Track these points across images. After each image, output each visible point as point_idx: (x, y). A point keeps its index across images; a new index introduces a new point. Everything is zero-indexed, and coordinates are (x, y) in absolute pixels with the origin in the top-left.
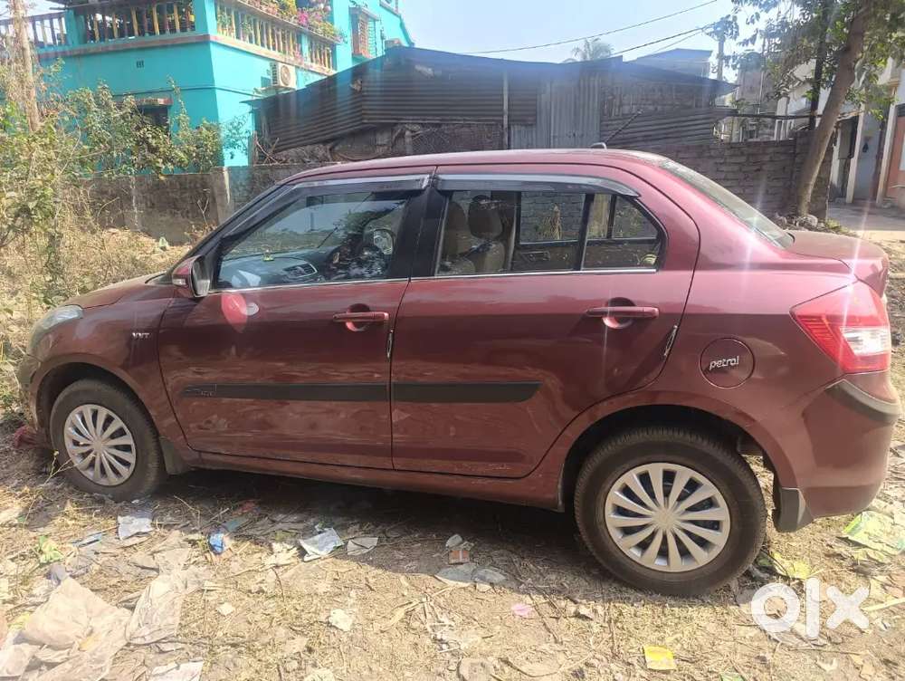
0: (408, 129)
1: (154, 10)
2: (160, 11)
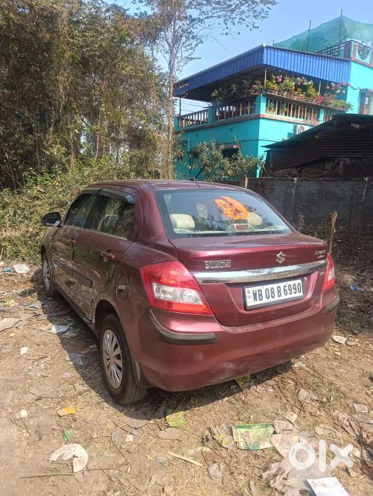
0: (342, 160)
1: (241, 105)
2: (243, 105)
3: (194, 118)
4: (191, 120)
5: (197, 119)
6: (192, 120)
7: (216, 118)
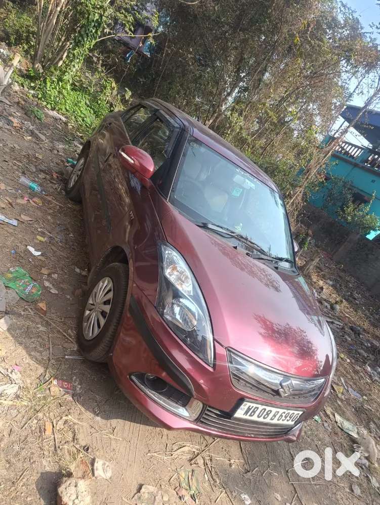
3: (345, 148)
4: (341, 147)
5: (347, 150)
6: (343, 149)
7: (367, 161)
